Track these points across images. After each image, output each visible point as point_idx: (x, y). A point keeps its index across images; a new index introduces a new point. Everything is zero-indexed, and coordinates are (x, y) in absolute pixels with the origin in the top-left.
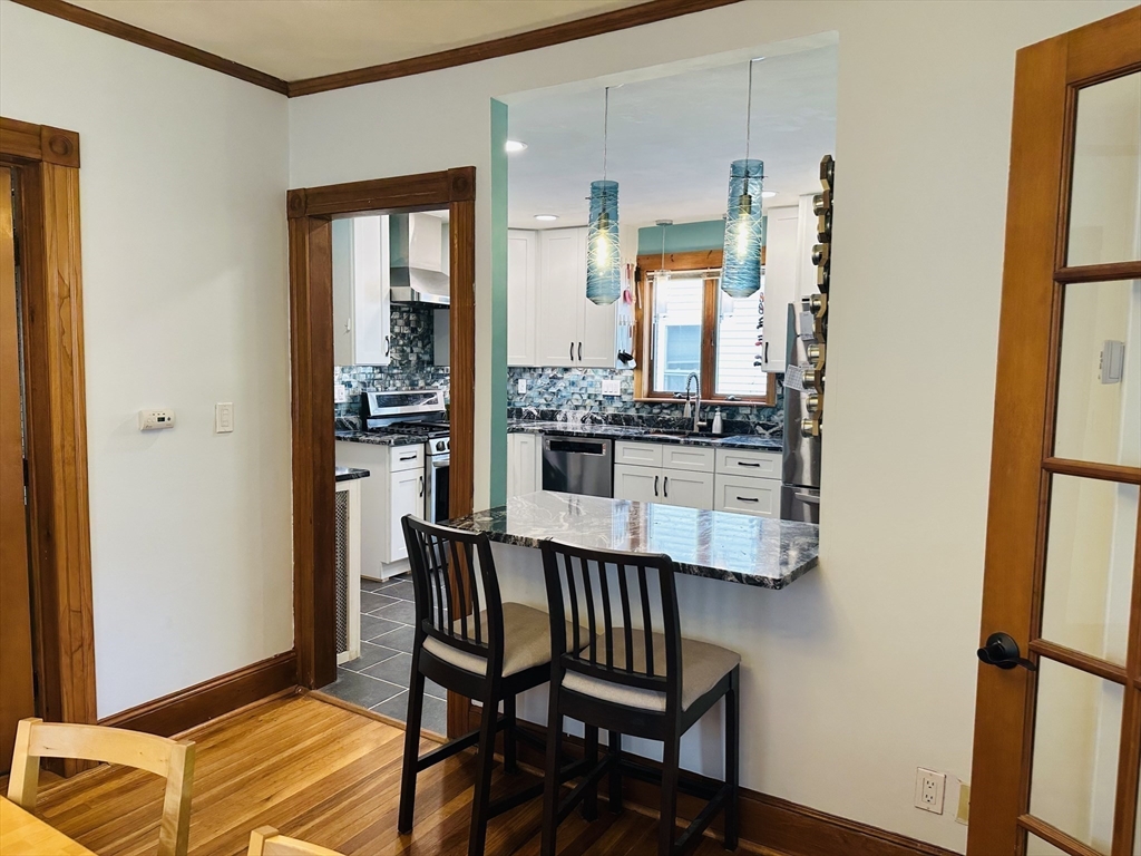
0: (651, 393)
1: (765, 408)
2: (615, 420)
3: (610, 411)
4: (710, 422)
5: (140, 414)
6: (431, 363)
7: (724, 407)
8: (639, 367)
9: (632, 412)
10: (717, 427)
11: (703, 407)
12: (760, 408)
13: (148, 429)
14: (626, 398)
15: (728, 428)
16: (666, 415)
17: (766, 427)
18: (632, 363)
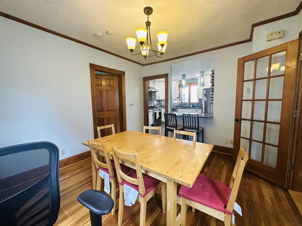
0: (181, 103)
1: (198, 104)
2: (176, 106)
3: (176, 105)
4: (190, 106)
5: (130, 103)
6: (151, 100)
7: (192, 104)
8: (180, 99)
9: (179, 105)
10: (191, 107)
11: (189, 104)
12: (197, 104)
13: (131, 105)
14: (178, 103)
15: (193, 107)
16: (184, 105)
17: (198, 106)
18: (179, 99)
